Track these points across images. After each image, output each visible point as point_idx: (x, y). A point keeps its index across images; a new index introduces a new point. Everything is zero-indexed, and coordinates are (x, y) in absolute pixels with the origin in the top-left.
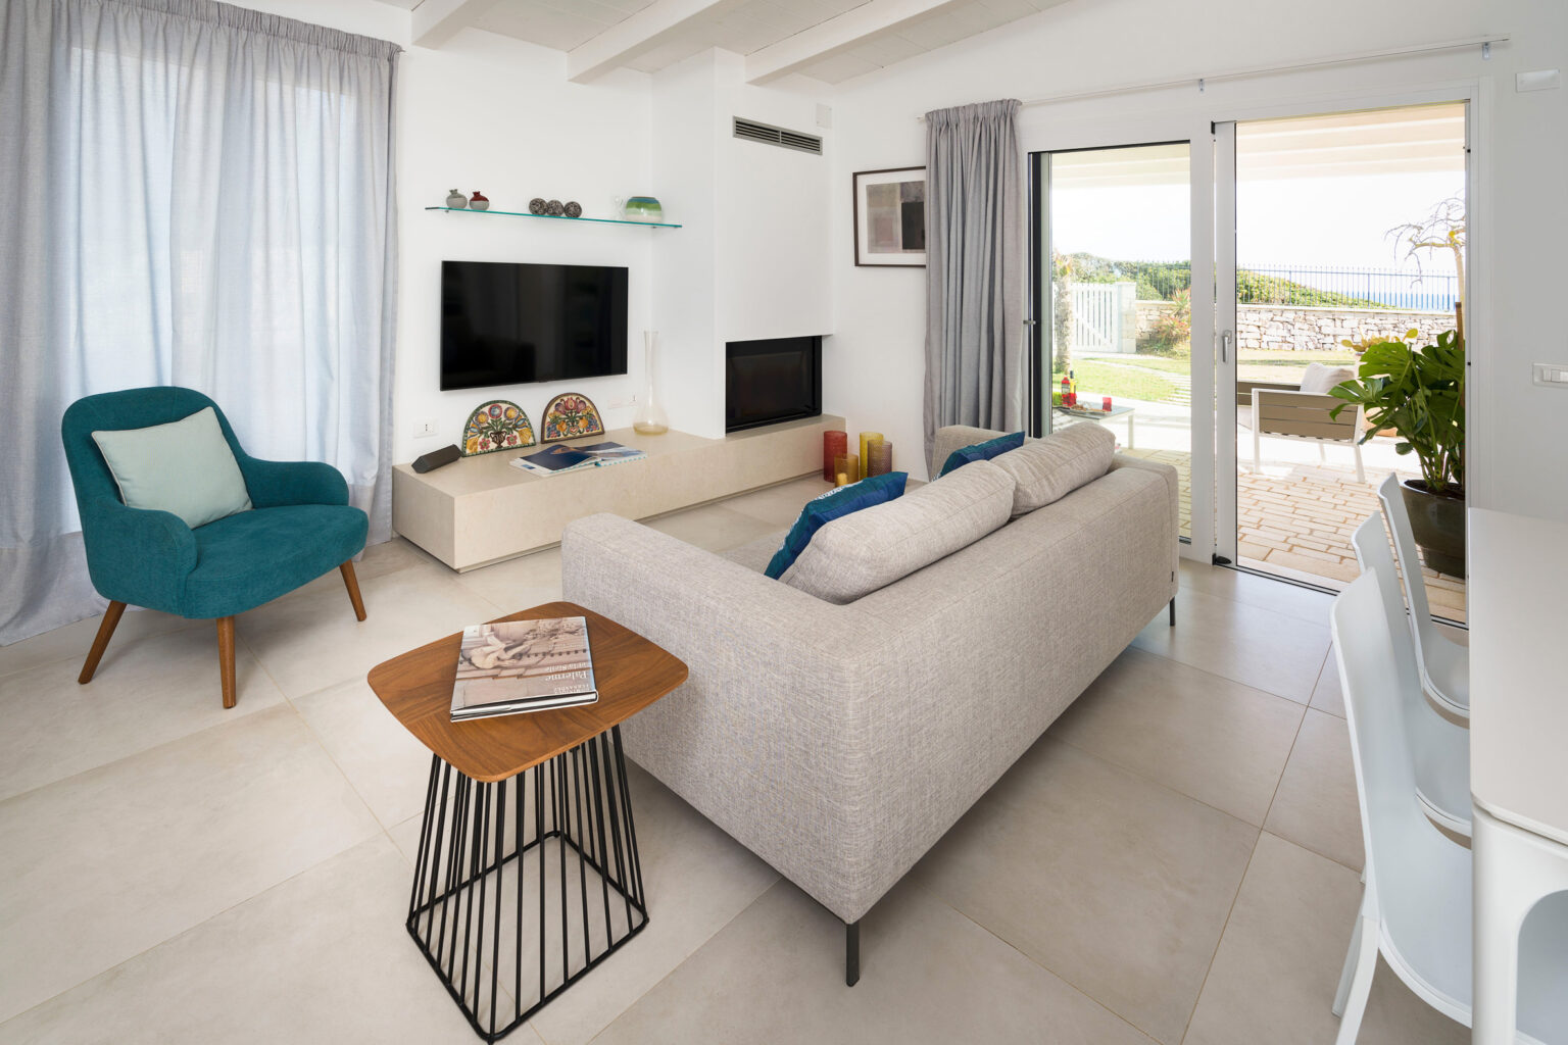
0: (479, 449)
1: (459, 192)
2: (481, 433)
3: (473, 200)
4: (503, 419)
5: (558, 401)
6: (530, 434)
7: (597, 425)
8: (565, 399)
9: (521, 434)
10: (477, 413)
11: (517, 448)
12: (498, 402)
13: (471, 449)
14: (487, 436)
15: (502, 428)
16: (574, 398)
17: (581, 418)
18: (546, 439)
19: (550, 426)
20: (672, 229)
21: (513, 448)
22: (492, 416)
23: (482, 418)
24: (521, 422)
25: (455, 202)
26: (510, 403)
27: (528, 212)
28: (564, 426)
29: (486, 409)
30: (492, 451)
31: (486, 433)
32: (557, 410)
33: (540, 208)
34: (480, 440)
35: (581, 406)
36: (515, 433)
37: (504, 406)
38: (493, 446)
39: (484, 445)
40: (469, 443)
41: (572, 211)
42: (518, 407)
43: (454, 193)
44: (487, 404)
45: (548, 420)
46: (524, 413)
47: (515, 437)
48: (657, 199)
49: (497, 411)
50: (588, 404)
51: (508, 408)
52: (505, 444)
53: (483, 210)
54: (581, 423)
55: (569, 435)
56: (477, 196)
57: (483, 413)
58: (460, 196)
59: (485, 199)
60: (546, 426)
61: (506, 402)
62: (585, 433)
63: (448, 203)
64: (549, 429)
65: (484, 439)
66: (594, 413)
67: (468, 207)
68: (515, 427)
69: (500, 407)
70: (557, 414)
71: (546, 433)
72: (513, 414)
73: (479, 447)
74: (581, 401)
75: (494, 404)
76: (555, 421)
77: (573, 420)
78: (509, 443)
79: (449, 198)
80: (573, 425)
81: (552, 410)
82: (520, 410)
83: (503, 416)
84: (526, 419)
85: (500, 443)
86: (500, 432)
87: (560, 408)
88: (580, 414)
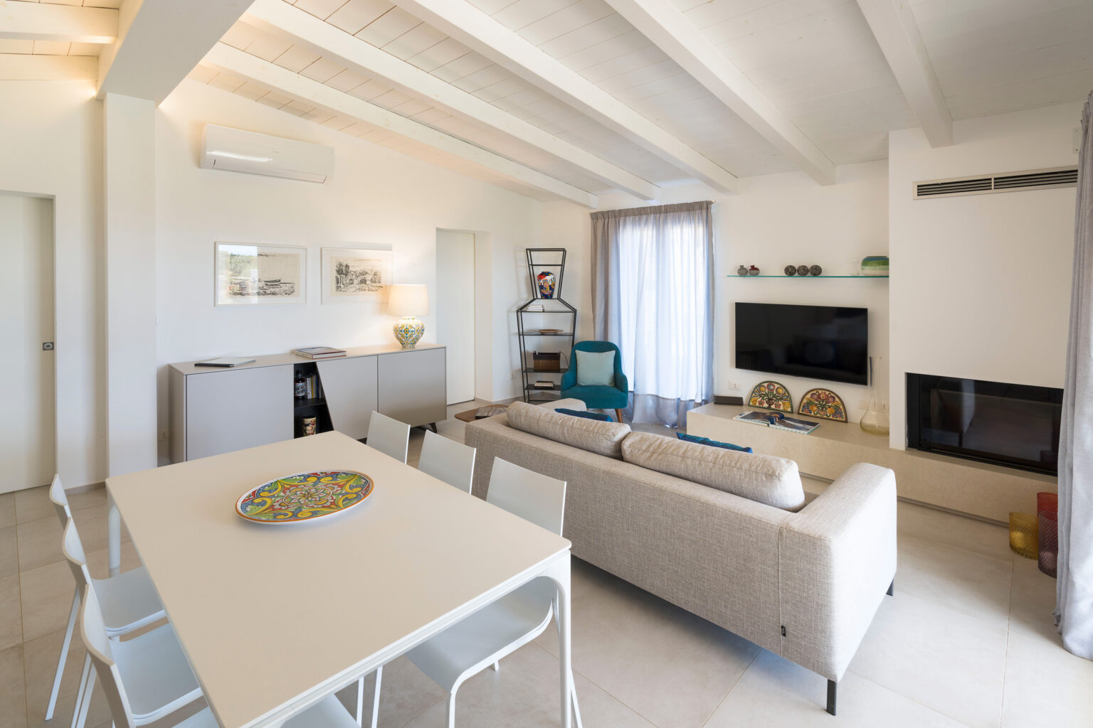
0: (757, 404)
1: (744, 266)
2: (761, 396)
3: (751, 270)
4: (775, 393)
5: (815, 392)
6: (789, 406)
7: (841, 416)
8: (820, 392)
9: (784, 404)
10: (760, 385)
12: (773, 382)
13: (753, 402)
14: (763, 399)
15: (774, 397)
16: (827, 393)
17: (829, 407)
18: (801, 412)
19: (806, 406)
22: (769, 389)
23: (763, 389)
24: (787, 396)
25: (743, 272)
26: (780, 385)
27: (785, 275)
28: (816, 409)
29: (766, 385)
30: (764, 408)
31: (763, 397)
32: (812, 397)
33: (790, 271)
34: (759, 400)
35: (831, 399)
36: (781, 402)
37: (777, 386)
38: (766, 405)
39: (761, 403)
40: (753, 399)
41: (816, 271)
42: (785, 388)
43: (742, 267)
44: (767, 382)
45: (805, 401)
46: (788, 392)
47: (780, 405)
49: (772, 387)
50: (837, 399)
51: (778, 388)
52: (773, 407)
53: (756, 275)
54: (828, 410)
55: (818, 415)
56: (753, 268)
57: (763, 386)
58: (745, 269)
59: (757, 269)
60: (802, 404)
61: (777, 383)
62: (831, 417)
63: (740, 273)
64: (803, 407)
65: (761, 400)
66: (841, 407)
67: (749, 274)
68: (781, 399)
69: (774, 386)
71: (801, 409)
72: (781, 391)
74: (833, 396)
75: (771, 383)
76: (810, 403)
77: (823, 407)
79: (740, 270)
80: (822, 410)
81: (809, 396)
82: (786, 390)
83: (775, 391)
84: (789, 396)
85: (770, 405)
86: (772, 399)
87: (815, 397)
88: (830, 404)
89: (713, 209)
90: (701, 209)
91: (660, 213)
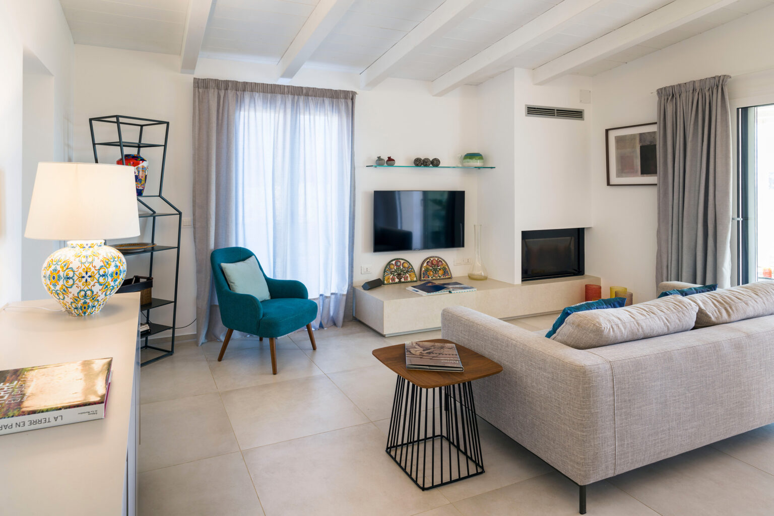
0: (391, 281)
1: (381, 157)
2: (391, 274)
3: (387, 161)
4: (402, 268)
5: (428, 260)
6: (414, 276)
7: (448, 274)
8: (432, 259)
9: (410, 275)
10: (389, 264)
11: (408, 282)
12: (399, 259)
13: (387, 281)
15: (401, 272)
16: (437, 259)
17: (440, 269)
18: (422, 278)
20: (490, 169)
21: (406, 282)
22: (396, 266)
23: (392, 266)
24: (410, 269)
25: (380, 162)
26: (405, 260)
27: (414, 165)
28: (431, 273)
29: (394, 262)
30: (397, 283)
31: (394, 274)
32: (427, 264)
33: (420, 163)
34: (391, 277)
35: (440, 263)
36: (407, 275)
37: (402, 262)
38: (397, 280)
39: (393, 279)
40: (386, 278)
41: (435, 163)
42: (408, 262)
43: (379, 158)
44: (394, 260)
45: (423, 269)
46: (411, 265)
47: (407, 277)
48: (481, 153)
49: (399, 264)
50: (443, 262)
51: (404, 263)
52: (403, 280)
53: (392, 165)
54: (440, 272)
55: (434, 278)
56: (390, 159)
57: (392, 264)
58: (382, 160)
59: (394, 160)
60: (422, 272)
61: (403, 259)
62: (442, 277)
63: (376, 163)
64: (424, 274)
65: (393, 277)
66: (447, 267)
67: (386, 164)
68: (407, 272)
69: (400, 262)
70: (428, 267)
71: (422, 276)
72: (406, 265)
73: (391, 280)
74: (440, 261)
75: (397, 260)
76: (427, 270)
77: (436, 271)
78: (404, 280)
79: (377, 160)
80: (436, 273)
81: (425, 264)
82: (410, 264)
83: (401, 266)
84: (412, 268)
85: (400, 279)
86: (401, 274)
87: (429, 264)
88: (440, 267)
89: (357, 99)
90: (346, 98)
91: (299, 95)
